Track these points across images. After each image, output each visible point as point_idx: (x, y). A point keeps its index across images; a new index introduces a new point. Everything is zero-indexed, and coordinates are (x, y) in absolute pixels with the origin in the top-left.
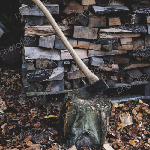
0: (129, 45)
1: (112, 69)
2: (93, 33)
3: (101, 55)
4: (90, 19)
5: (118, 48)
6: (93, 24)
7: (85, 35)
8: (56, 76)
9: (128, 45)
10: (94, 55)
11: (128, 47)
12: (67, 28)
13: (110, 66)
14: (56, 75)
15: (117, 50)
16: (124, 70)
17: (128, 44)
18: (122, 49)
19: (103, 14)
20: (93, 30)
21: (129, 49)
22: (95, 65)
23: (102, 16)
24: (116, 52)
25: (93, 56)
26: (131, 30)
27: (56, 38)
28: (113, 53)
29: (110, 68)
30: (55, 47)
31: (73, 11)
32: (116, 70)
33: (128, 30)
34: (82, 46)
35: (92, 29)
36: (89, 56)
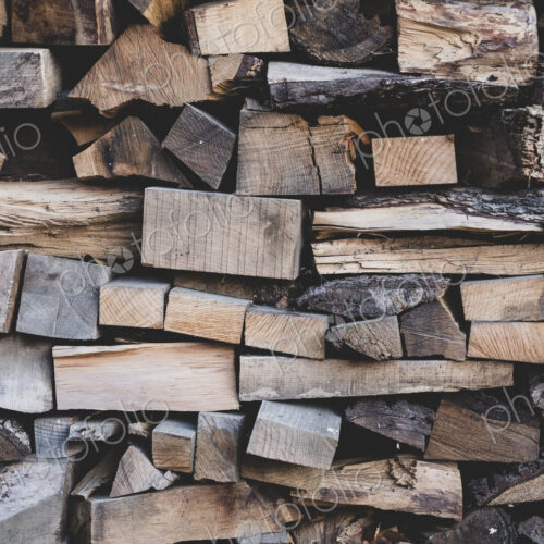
0: (524, 329)
1: (415, 498)
2: (269, 233)
3: (326, 388)
4: (242, 140)
5: (444, 345)
6: (264, 174)
7: (216, 248)
8: (9, 520)
9: (515, 325)
10: (277, 389)
11: (515, 338)
12: (108, 206)
13: (402, 478)
14: (8, 509)
15: (440, 357)
16: (497, 506)
17: (512, 316)
18: (474, 352)
19: (322, 97)
20: (264, 216)
21: (521, 357)
22: (272, 456)
23: (322, 120)
24: (431, 376)
25: (274, 394)
26: (527, 217)
27: (31, 268)
28: (412, 382)
29: (400, 492)
30: (21, 327)
31: (140, 89)
32: (447, 503)
33: (513, 217)
34: (193, 320)
35: (259, 207)
36: (243, 397)
